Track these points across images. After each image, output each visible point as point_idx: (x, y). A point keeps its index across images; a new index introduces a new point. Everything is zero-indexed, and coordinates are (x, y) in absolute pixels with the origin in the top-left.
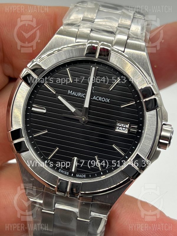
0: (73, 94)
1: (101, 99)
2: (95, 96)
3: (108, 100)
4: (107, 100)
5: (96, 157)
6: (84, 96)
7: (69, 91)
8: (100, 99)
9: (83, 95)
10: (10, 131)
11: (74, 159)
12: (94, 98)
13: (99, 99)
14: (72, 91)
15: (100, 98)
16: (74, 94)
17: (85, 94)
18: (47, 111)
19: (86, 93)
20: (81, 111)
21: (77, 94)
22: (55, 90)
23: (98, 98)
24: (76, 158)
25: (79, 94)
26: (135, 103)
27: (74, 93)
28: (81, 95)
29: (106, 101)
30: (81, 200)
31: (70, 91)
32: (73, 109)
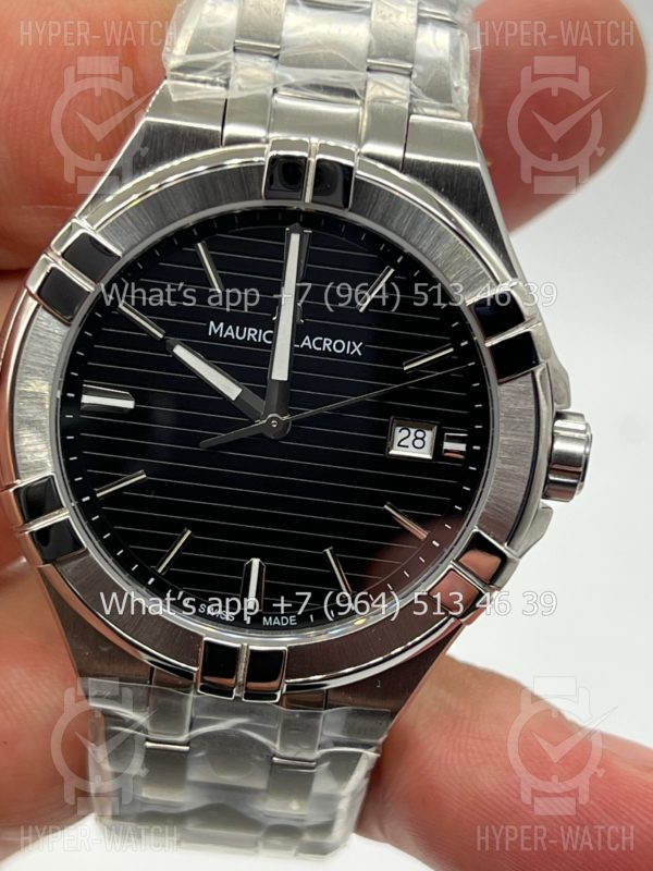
0: (227, 333)
1: (331, 347)
2: (307, 338)
3: (357, 348)
4: (352, 348)
5: (327, 551)
6: (269, 337)
7: (212, 323)
8: (328, 345)
9: (262, 336)
10: (11, 490)
11: (251, 564)
12: (304, 343)
13: (325, 344)
14: (222, 325)
15: (328, 342)
16: (232, 334)
17: (271, 332)
18: (136, 403)
19: (274, 326)
20: (262, 393)
21: (241, 335)
22: (160, 324)
23: (319, 344)
24: (256, 562)
25: (251, 333)
26: (451, 350)
27: (230, 332)
28: (257, 336)
29: (351, 350)
30: (287, 707)
31: (217, 326)
32: (231, 390)
